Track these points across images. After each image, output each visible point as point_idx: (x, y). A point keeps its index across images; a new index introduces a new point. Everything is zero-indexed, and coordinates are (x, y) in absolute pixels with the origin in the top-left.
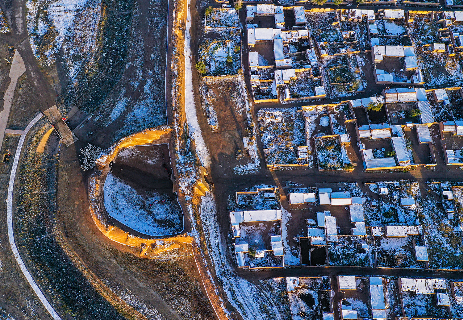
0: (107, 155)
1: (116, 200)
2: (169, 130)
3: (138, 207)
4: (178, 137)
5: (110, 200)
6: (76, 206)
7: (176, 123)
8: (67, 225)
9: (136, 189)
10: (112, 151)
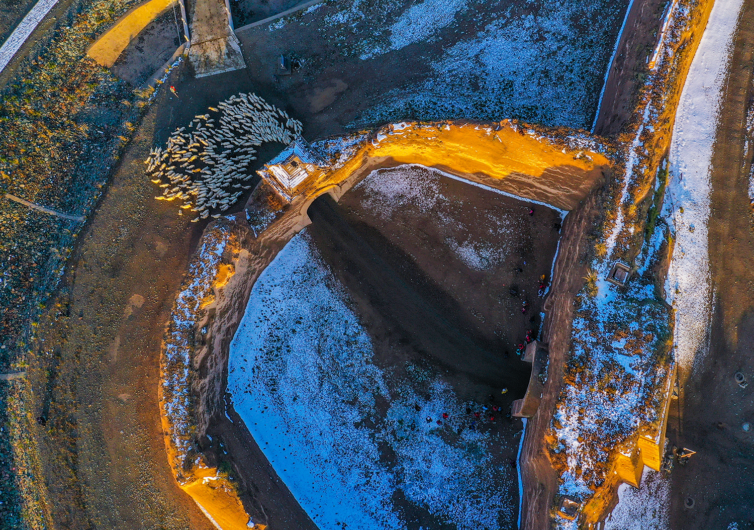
0: (315, 164)
1: (284, 350)
2: (598, 158)
3: (355, 413)
4: (626, 206)
5: (260, 343)
6: (129, 311)
7: (636, 142)
8: (63, 370)
9: (376, 339)
10: (344, 157)
